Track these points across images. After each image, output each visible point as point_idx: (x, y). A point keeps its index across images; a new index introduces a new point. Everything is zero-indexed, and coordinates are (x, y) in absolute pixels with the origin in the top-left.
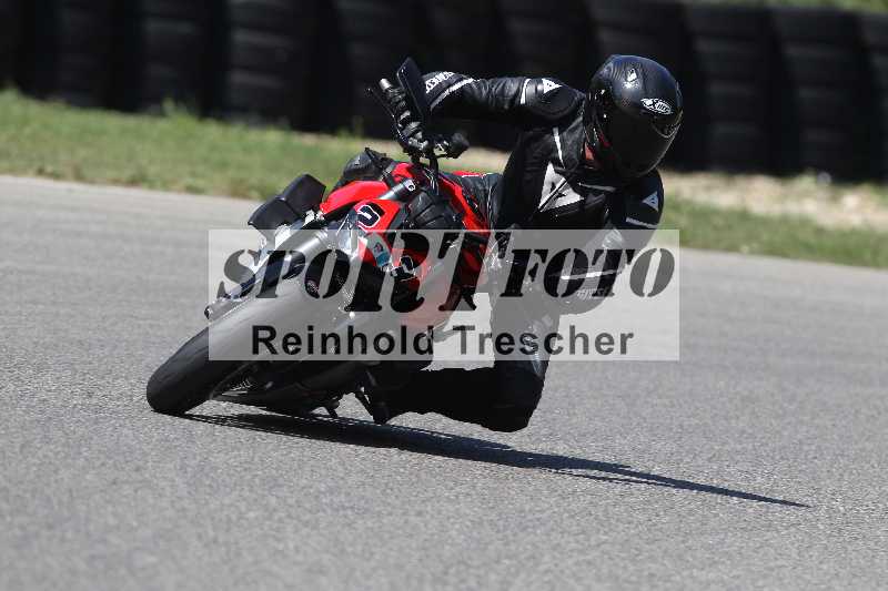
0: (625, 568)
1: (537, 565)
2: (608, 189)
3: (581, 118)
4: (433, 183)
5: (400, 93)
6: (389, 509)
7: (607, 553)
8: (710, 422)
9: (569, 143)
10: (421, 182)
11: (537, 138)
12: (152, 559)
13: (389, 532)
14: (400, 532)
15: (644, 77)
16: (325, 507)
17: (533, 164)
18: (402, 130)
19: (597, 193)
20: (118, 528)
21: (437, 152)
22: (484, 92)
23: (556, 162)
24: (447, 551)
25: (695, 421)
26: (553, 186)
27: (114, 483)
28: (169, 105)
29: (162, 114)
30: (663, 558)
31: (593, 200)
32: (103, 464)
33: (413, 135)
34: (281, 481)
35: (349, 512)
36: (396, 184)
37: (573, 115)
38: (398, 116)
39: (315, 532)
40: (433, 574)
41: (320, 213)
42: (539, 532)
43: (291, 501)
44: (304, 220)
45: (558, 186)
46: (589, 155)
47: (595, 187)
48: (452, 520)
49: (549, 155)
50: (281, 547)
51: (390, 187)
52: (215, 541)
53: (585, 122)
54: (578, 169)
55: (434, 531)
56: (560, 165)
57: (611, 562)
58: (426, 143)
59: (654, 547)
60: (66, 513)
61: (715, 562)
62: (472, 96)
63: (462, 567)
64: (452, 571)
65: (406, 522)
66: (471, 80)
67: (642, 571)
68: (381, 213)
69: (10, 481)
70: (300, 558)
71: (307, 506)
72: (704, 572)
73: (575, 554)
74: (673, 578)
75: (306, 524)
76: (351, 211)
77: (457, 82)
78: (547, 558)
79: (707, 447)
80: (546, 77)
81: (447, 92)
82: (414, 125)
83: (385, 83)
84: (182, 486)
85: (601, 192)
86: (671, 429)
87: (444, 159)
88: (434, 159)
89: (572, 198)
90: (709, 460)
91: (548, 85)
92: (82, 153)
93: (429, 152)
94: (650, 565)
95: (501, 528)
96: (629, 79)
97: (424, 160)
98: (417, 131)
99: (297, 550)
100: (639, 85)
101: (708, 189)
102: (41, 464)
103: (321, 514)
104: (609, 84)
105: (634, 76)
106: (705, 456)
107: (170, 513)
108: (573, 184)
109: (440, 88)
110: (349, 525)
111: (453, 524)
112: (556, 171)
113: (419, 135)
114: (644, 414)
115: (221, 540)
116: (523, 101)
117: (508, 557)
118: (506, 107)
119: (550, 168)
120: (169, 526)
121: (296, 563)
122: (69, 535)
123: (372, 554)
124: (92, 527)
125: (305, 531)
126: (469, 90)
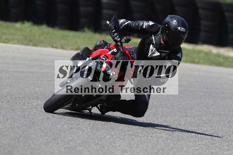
0: (206, 151)
1: (182, 150)
2: (168, 52)
3: (160, 32)
4: (121, 49)
5: (112, 25)
6: (143, 135)
7: (201, 147)
8: (228, 113)
9: (157, 39)
10: (118, 50)
11: (148, 37)
12: (81, 148)
13: (144, 141)
14: (146, 141)
15: (178, 21)
16: (127, 135)
17: (147, 45)
18: (113, 35)
19: (164, 53)
20: (72, 140)
21: (122, 41)
22: (134, 25)
23: (153, 44)
24: (159, 146)
25: (224, 112)
26: (152, 51)
27: (71, 128)
28: (86, 29)
29: (84, 32)
30: (215, 148)
31: (163, 54)
32: (68, 123)
33: (116, 37)
34: (115, 128)
35: (133, 136)
36: (111, 50)
37: (158, 31)
38: (112, 31)
39: (124, 141)
40: (155, 152)
41: (90, 58)
42: (183, 141)
43: (118, 133)
44: (86, 60)
45: (153, 51)
46: (162, 42)
47: (164, 51)
48: (160, 138)
49: (151, 42)
50: (115, 145)
51: (110, 51)
52: (98, 143)
53: (161, 33)
54: (159, 46)
55: (155, 141)
56: (154, 45)
57: (202, 150)
58: (120, 39)
59: (213, 145)
60: (59, 136)
61: (229, 150)
62: (130, 26)
63: (163, 151)
64: (160, 152)
65: (148, 139)
66: (130, 22)
67: (210, 152)
68: (108, 58)
69: (44, 128)
70: (120, 148)
71: (122, 134)
72: (226, 152)
73: (192, 147)
74: (218, 154)
75: (122, 139)
76: (100, 57)
77: (126, 22)
78: (185, 148)
79: (227, 119)
80: (151, 21)
81: (124, 25)
82: (116, 34)
83: (108, 22)
84: (89, 129)
85: (165, 52)
86: (218, 115)
87: (125, 43)
88: (122, 43)
89: (157, 54)
90: (228, 122)
91: (151, 23)
92: (63, 42)
93: (120, 41)
94: (212, 150)
95: (173, 140)
96: (174, 22)
97: (119, 44)
98: (117, 36)
99: (119, 146)
100: (177, 23)
101: (227, 51)
102: (52, 123)
103: (126, 137)
104: (168, 23)
105: (175, 21)
106: (227, 122)
107: (86, 136)
108: (158, 50)
109: (122, 24)
110: (133, 139)
111: (160, 139)
112: (153, 47)
113: (118, 37)
114: (211, 110)
115: (99, 143)
116: (144, 27)
117: (175, 148)
118: (140, 29)
119: (151, 46)
120: (86, 139)
121: (119, 150)
122: (59, 142)
123: (139, 147)
124: (65, 140)
125: (121, 141)
126: (129, 24)
